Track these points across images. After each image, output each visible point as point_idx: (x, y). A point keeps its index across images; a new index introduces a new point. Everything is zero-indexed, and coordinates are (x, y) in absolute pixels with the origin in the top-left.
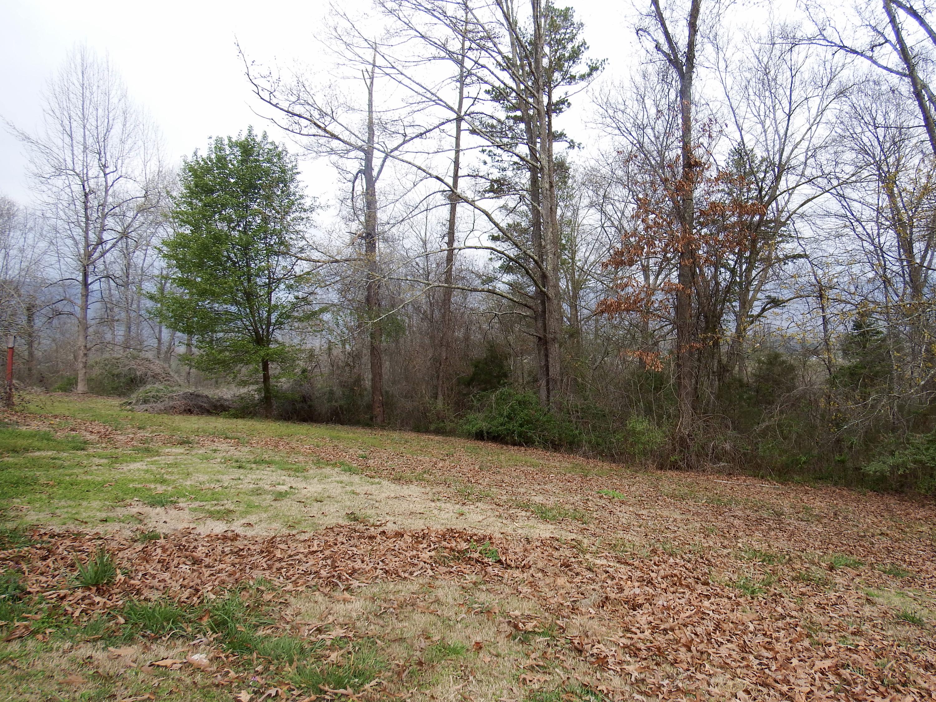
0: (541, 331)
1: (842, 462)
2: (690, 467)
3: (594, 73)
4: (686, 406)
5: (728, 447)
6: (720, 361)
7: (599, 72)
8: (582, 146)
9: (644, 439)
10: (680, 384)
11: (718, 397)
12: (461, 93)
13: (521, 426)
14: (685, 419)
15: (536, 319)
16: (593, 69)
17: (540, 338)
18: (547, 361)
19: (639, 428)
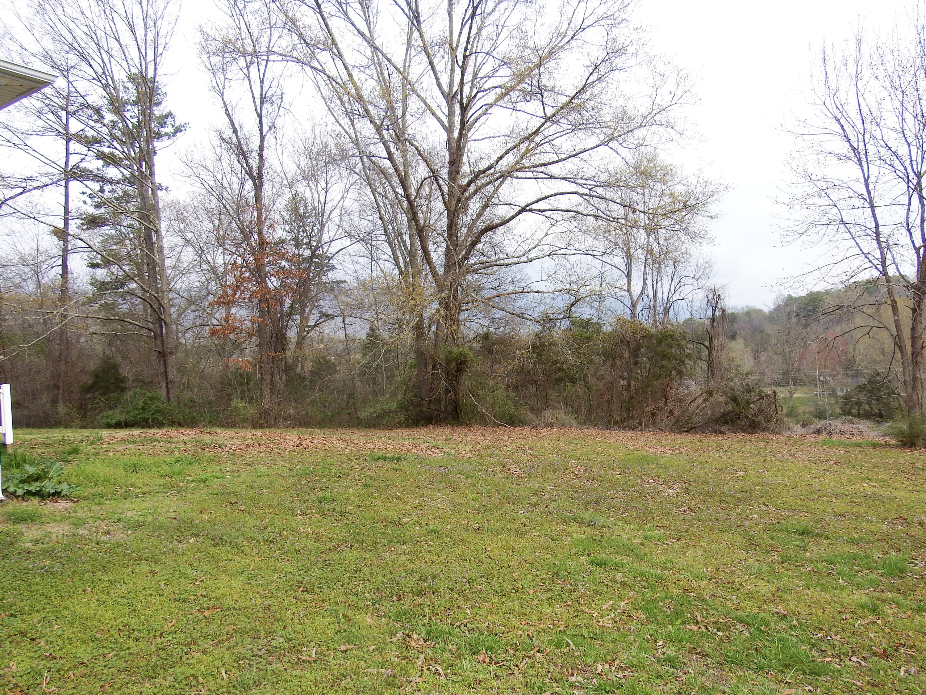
0: (161, 347)
1: (349, 414)
2: (270, 427)
3: (178, 134)
4: (267, 391)
5: (292, 412)
6: (286, 363)
7: (182, 133)
8: (169, 190)
9: (243, 412)
10: (262, 378)
11: (285, 386)
12: (67, 149)
13: (153, 414)
14: (267, 400)
15: (155, 338)
16: (178, 130)
17: (159, 352)
18: (166, 368)
19: (240, 405)
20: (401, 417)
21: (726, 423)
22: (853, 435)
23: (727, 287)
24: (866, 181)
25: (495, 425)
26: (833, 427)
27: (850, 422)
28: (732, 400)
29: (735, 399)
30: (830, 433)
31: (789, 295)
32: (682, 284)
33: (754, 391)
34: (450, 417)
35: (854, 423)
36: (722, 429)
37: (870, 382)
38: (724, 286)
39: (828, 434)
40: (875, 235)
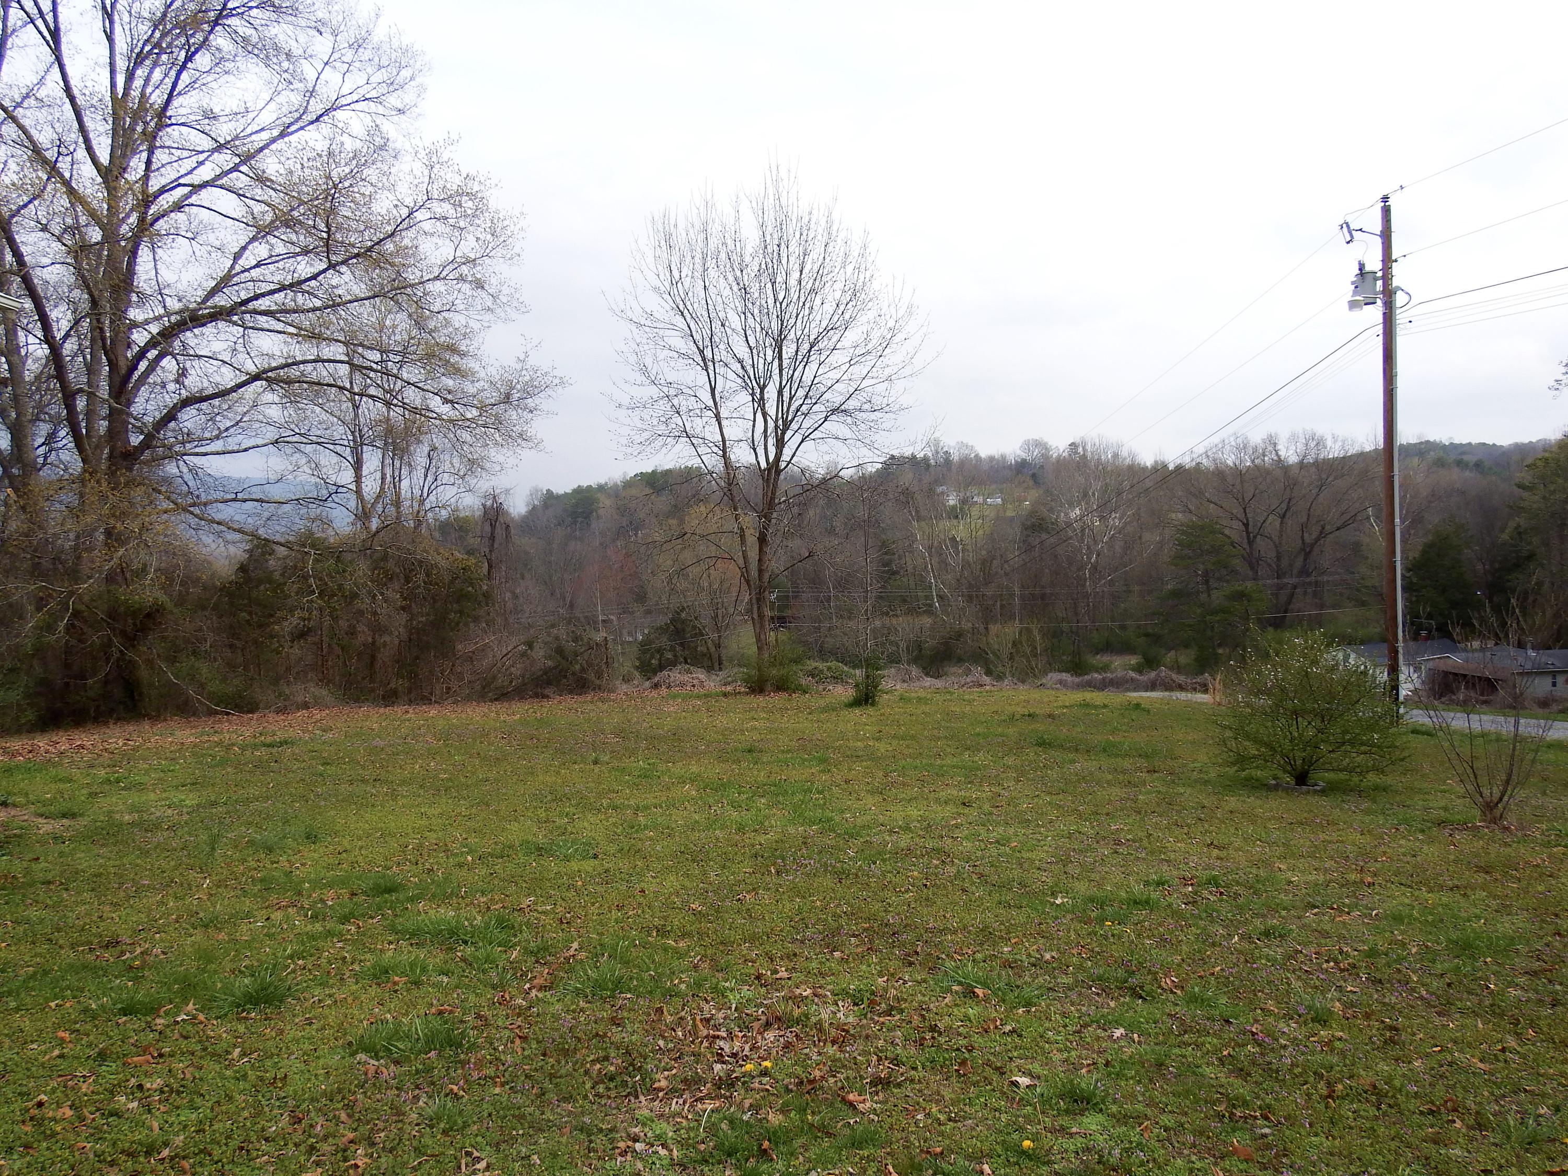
20: (30, 715)
21: (549, 683)
22: (694, 686)
23: (511, 492)
24: (713, 391)
25: (211, 713)
26: (672, 679)
27: (688, 672)
28: (556, 652)
29: (560, 651)
30: (669, 687)
31: (548, 491)
32: (439, 483)
33: (582, 640)
34: (121, 707)
35: (691, 673)
36: (546, 692)
37: (672, 620)
38: (507, 491)
39: (668, 688)
40: (721, 452)
